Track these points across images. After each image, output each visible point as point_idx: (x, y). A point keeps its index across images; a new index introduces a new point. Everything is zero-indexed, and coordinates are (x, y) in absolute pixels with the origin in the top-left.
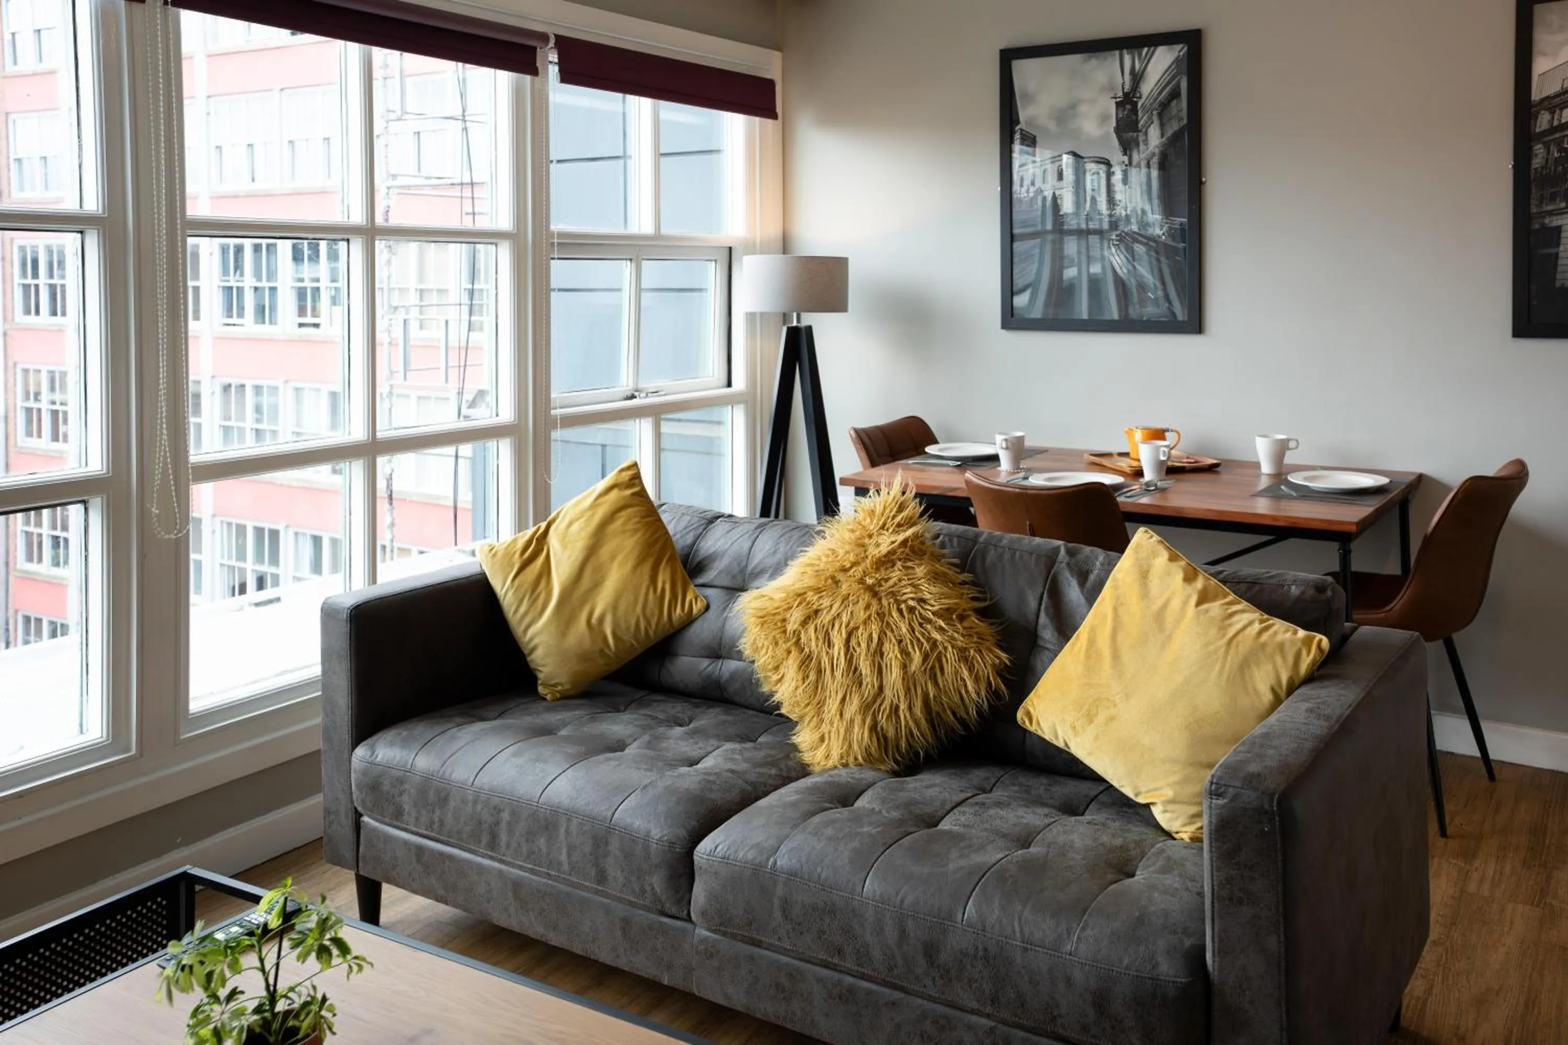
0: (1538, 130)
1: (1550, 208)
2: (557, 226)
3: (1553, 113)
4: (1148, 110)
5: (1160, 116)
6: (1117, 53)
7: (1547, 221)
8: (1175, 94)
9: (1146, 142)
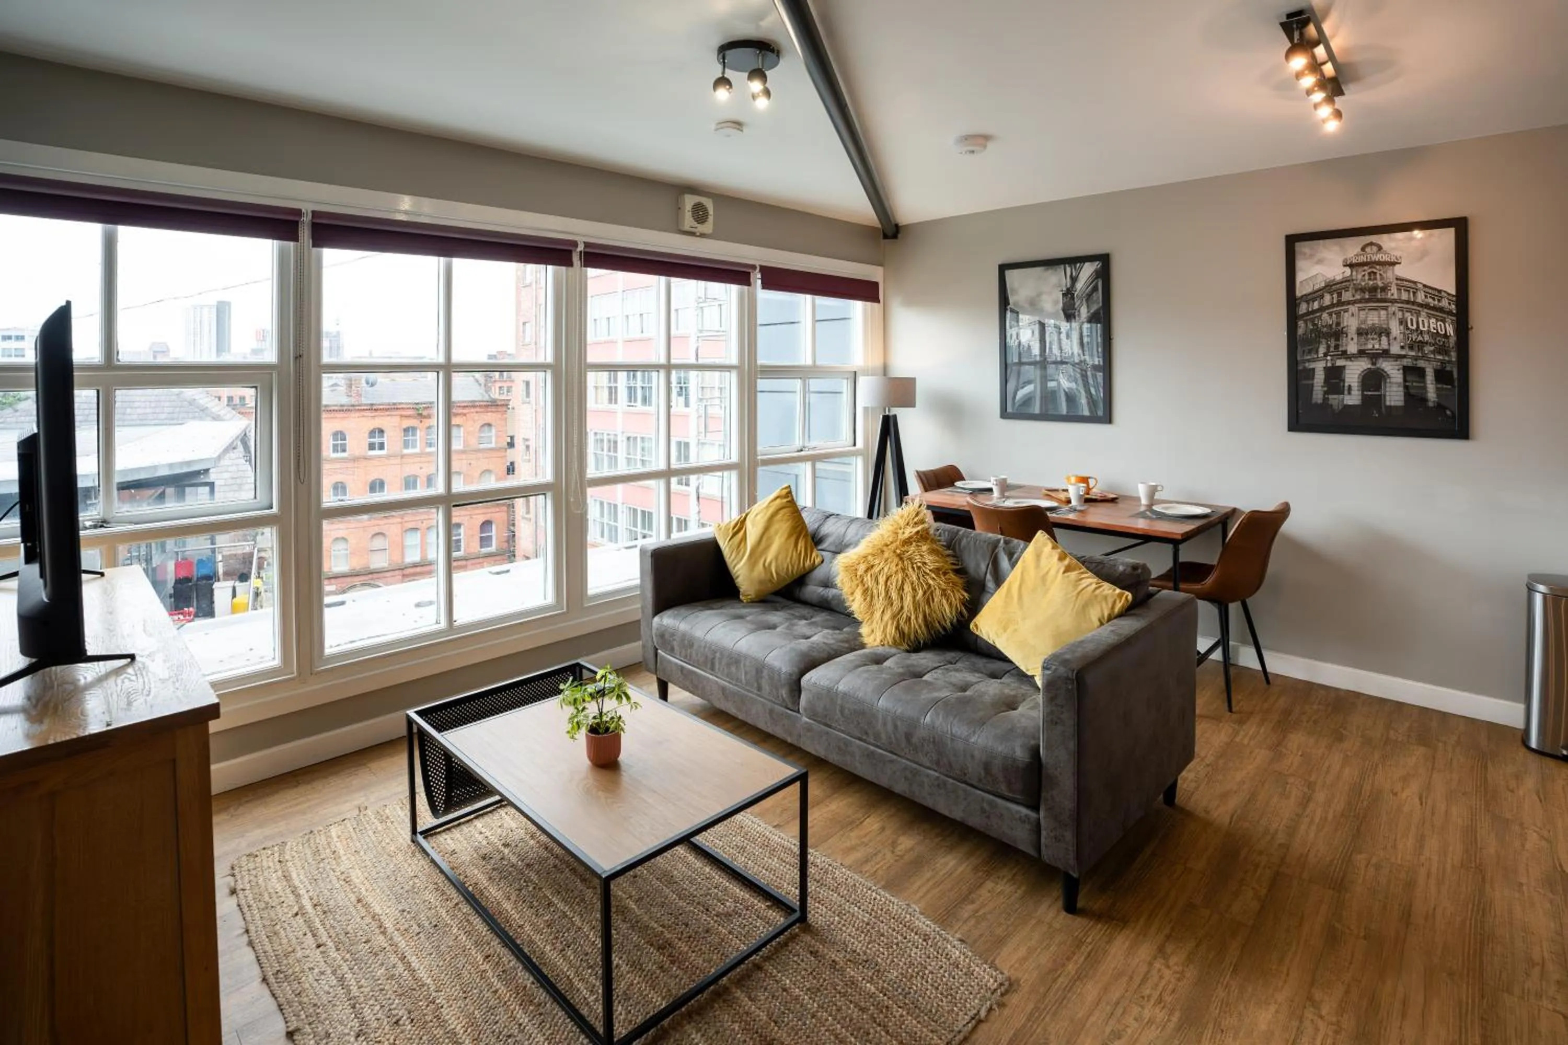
0: (1301, 313)
1: (1309, 357)
2: (760, 361)
3: (1308, 304)
4: (1081, 298)
5: (1087, 300)
6: (1062, 266)
7: (1307, 365)
8: (1095, 289)
9: (1079, 315)
